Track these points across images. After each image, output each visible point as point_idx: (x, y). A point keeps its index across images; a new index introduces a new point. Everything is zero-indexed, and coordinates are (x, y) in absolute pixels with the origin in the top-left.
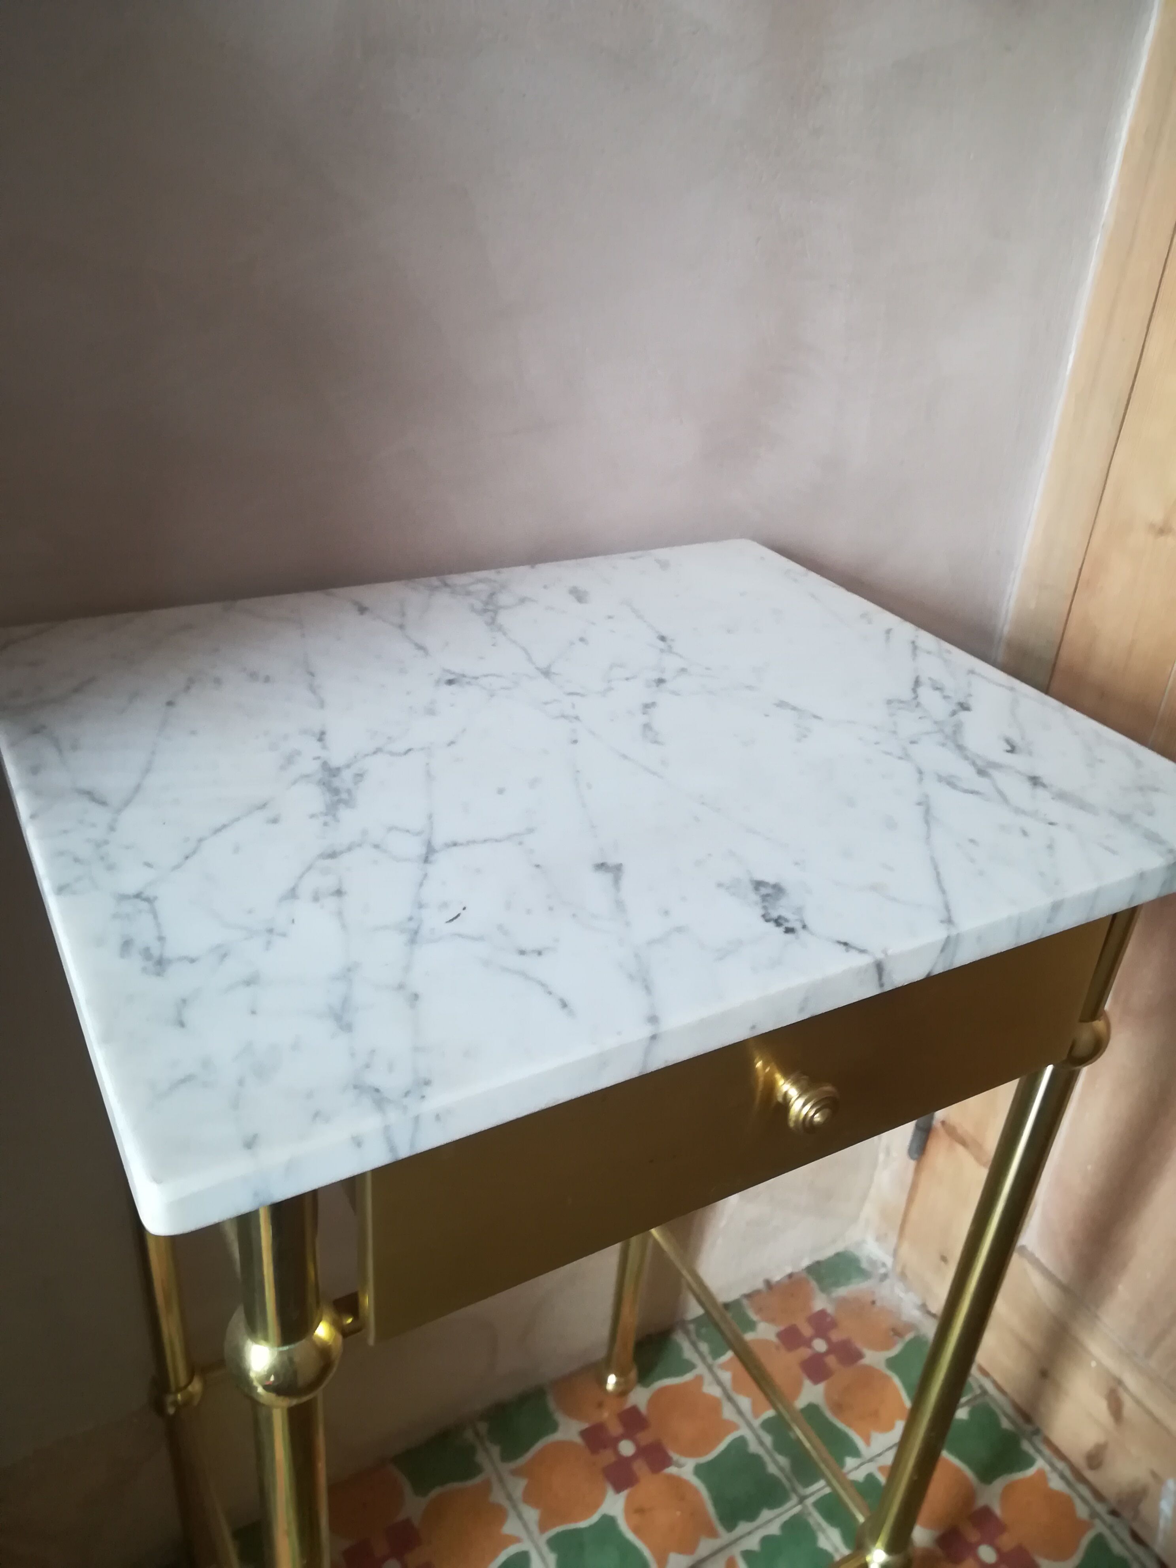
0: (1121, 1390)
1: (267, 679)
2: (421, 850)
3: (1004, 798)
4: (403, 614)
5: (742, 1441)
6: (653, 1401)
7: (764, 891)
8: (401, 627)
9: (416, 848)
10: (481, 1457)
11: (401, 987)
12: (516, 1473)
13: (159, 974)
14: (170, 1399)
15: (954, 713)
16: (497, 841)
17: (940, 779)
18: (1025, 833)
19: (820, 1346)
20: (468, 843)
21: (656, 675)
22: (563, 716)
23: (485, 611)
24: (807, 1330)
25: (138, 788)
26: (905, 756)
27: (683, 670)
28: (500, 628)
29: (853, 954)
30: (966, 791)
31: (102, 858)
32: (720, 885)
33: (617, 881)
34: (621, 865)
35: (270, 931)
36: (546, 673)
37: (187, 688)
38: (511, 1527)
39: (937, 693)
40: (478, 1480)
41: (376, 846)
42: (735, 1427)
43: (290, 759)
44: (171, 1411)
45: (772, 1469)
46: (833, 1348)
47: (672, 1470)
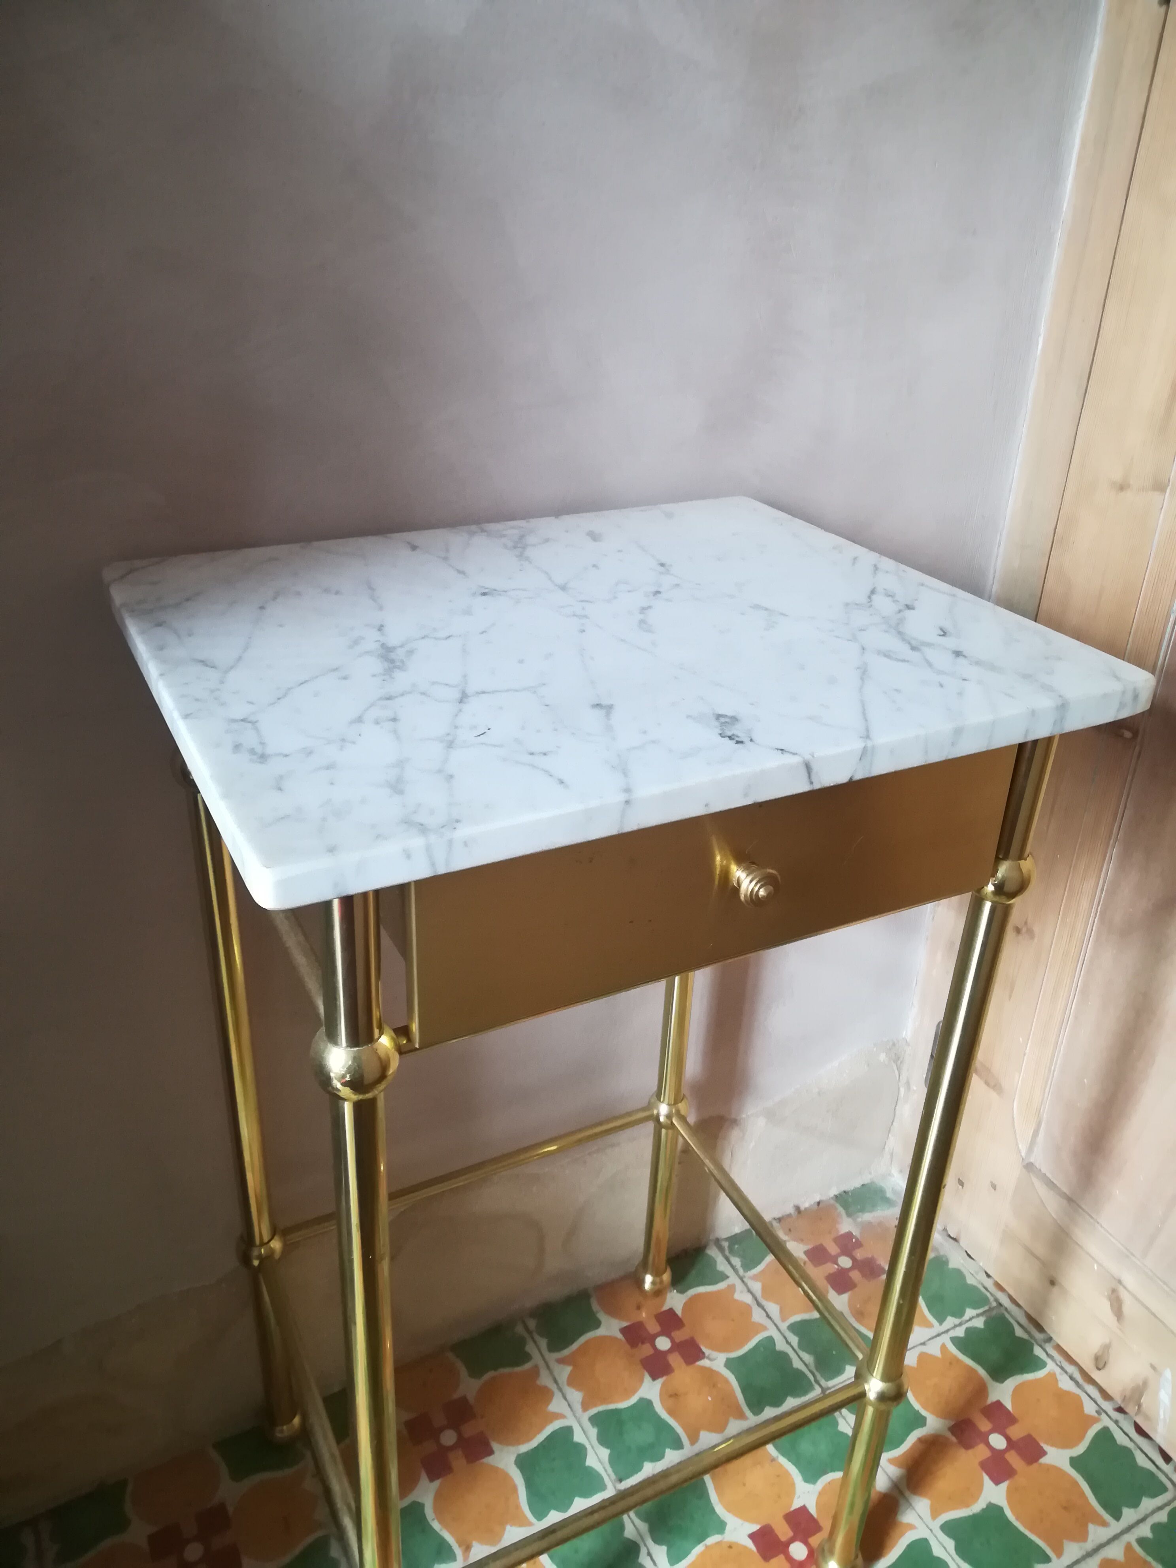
0: (1121, 1289)
1: (337, 593)
2: (458, 696)
3: (930, 665)
4: (447, 551)
5: (770, 1340)
6: (688, 1305)
7: (722, 720)
8: (445, 559)
9: (456, 694)
10: (530, 1348)
11: (440, 771)
12: (562, 1361)
13: (261, 763)
14: (255, 1253)
15: (900, 611)
16: (517, 691)
17: (879, 652)
18: (941, 686)
19: (845, 1262)
20: (494, 692)
21: (654, 589)
22: (574, 615)
23: (515, 547)
24: (833, 1249)
25: (240, 659)
26: (854, 638)
27: (677, 585)
28: (527, 559)
29: (786, 755)
30: (898, 660)
31: (216, 699)
32: (688, 717)
33: (608, 715)
34: (612, 705)
35: (343, 740)
36: (563, 588)
37: (275, 598)
38: (556, 1405)
39: (890, 598)
40: (527, 1366)
41: (423, 694)
42: (764, 1328)
43: (356, 642)
44: (256, 1263)
45: (797, 1364)
46: (857, 1264)
47: (704, 1363)
